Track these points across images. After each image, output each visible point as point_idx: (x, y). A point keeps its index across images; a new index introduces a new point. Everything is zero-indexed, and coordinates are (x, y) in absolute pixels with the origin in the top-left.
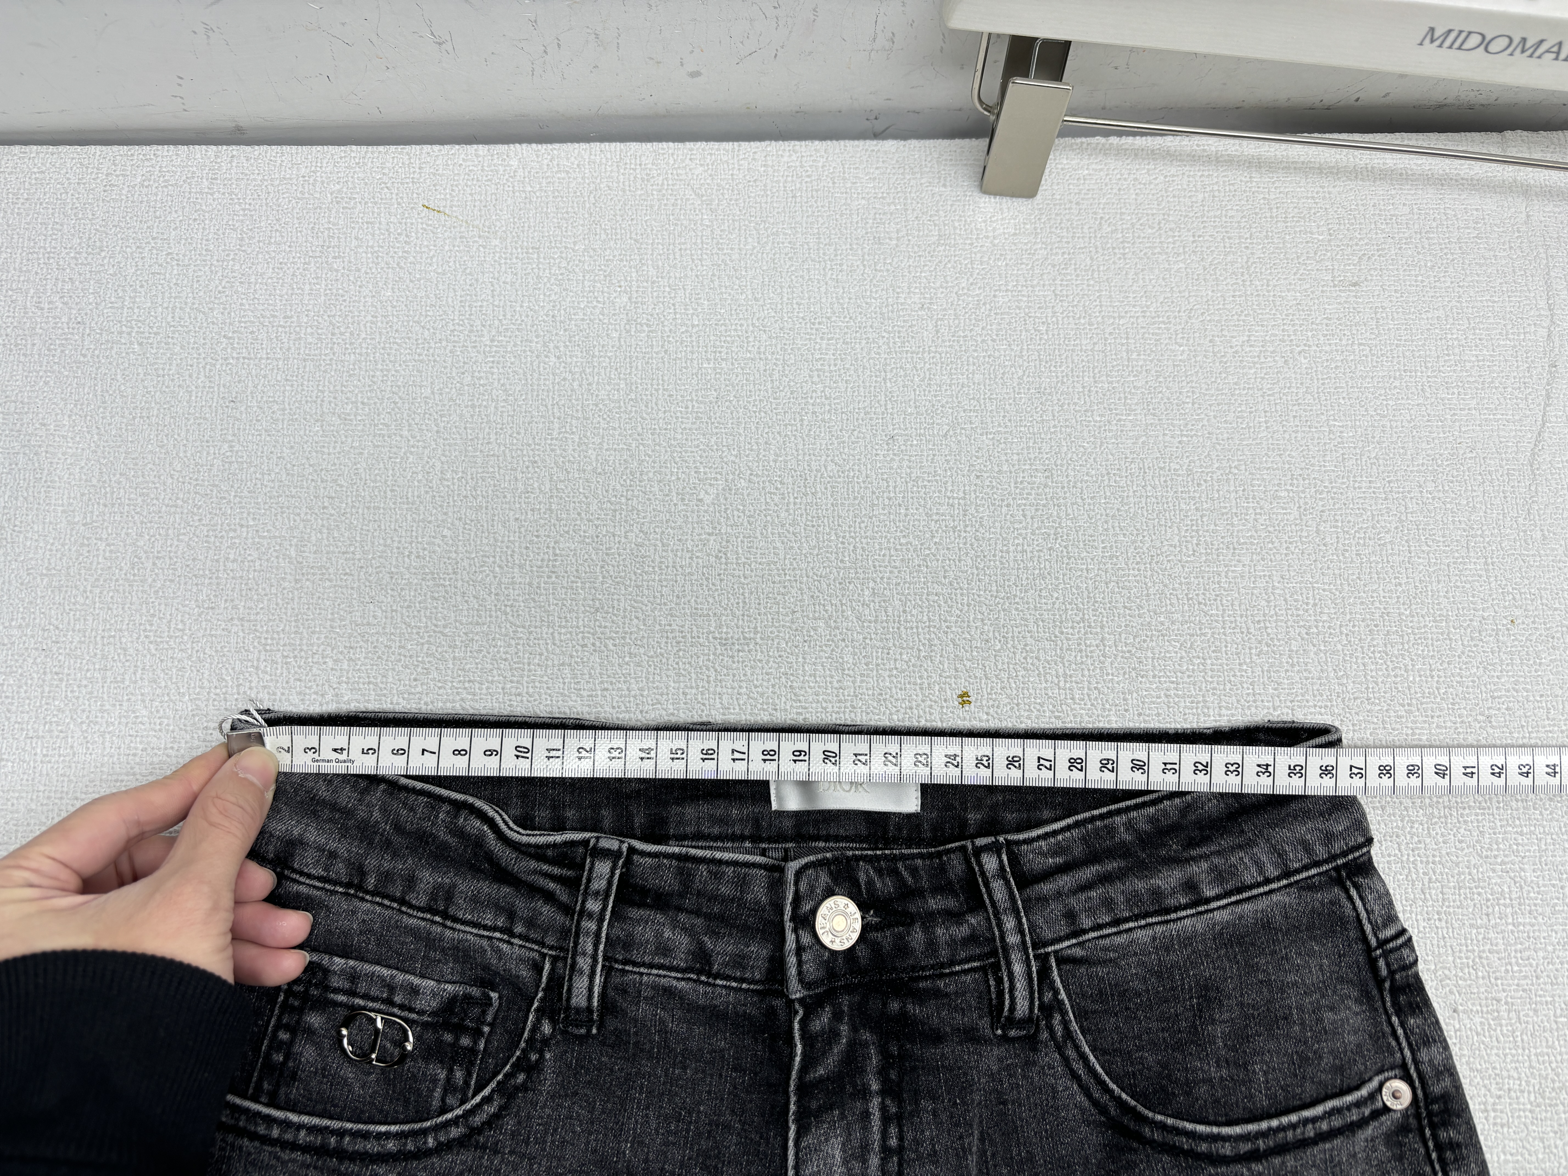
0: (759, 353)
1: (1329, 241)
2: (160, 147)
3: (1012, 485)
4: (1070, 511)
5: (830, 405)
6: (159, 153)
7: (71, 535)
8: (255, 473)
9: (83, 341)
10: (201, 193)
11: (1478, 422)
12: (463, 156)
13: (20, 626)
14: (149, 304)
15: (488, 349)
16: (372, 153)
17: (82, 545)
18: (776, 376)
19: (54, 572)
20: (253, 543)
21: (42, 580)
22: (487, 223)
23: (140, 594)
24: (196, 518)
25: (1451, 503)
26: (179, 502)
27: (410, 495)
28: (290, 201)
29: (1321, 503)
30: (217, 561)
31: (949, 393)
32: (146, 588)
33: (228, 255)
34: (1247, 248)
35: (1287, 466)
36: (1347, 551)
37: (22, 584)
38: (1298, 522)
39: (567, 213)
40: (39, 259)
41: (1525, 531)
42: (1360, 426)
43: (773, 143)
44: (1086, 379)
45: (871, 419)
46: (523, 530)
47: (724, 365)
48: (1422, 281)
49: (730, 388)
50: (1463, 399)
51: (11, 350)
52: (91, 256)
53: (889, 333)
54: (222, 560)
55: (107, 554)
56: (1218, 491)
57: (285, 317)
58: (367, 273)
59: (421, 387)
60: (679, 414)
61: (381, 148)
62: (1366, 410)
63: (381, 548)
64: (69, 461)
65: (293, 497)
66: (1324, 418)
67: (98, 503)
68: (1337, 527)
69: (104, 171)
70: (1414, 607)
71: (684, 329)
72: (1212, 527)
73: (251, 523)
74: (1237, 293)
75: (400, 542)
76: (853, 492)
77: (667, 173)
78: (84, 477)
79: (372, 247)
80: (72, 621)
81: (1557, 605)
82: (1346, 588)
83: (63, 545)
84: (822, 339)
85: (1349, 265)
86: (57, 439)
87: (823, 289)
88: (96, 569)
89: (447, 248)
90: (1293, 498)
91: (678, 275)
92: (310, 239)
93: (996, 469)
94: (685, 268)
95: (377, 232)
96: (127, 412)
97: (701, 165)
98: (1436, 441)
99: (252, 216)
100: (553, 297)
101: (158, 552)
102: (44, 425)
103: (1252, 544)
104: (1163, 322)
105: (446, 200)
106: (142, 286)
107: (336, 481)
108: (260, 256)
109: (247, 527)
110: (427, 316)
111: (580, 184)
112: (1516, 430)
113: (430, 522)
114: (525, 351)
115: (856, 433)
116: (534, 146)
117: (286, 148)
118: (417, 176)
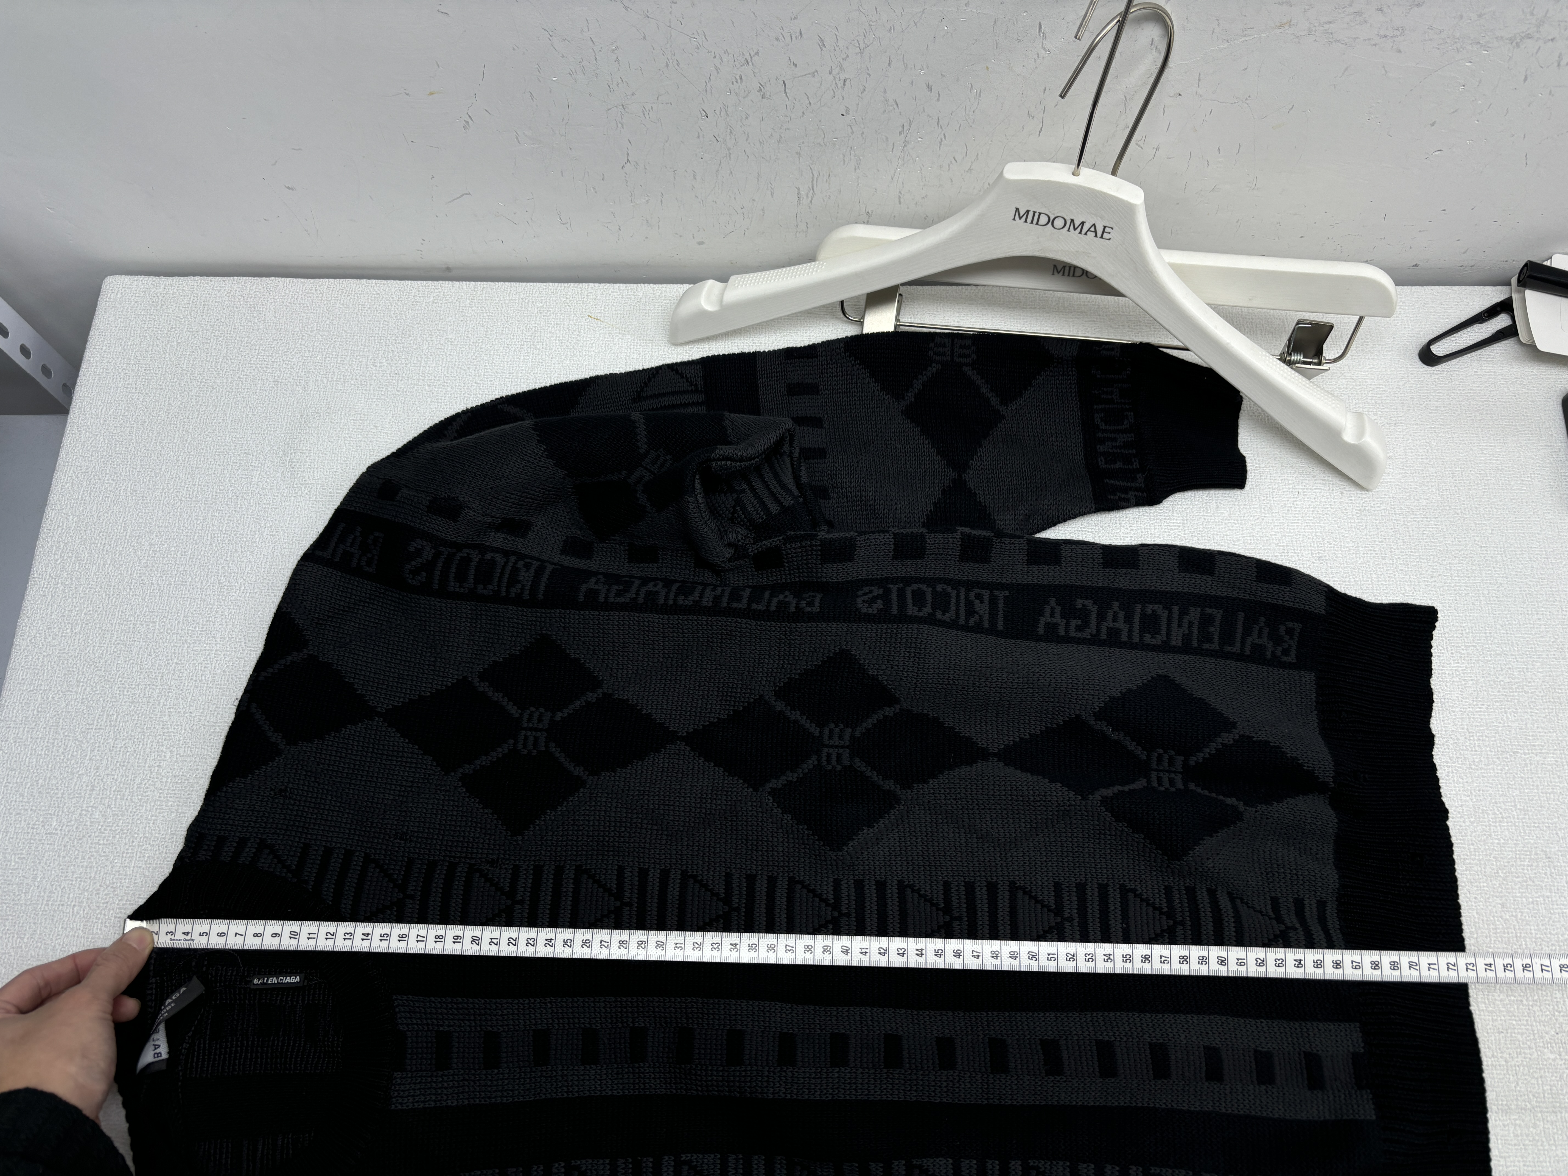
2: (444, 282)
6: (443, 285)
9: (398, 383)
16: (561, 287)
22: (624, 325)
33: (479, 340)
40: (375, 340)
52: (404, 339)
58: (555, 351)
61: (566, 285)
69: (413, 294)
79: (559, 337)
86: (383, 435)
89: (601, 338)
92: (525, 332)
95: (562, 329)
99: (493, 320)
102: (376, 427)
105: (601, 313)
106: (431, 355)
108: (497, 341)
116: (651, 285)
117: (513, 284)
118: (585, 300)
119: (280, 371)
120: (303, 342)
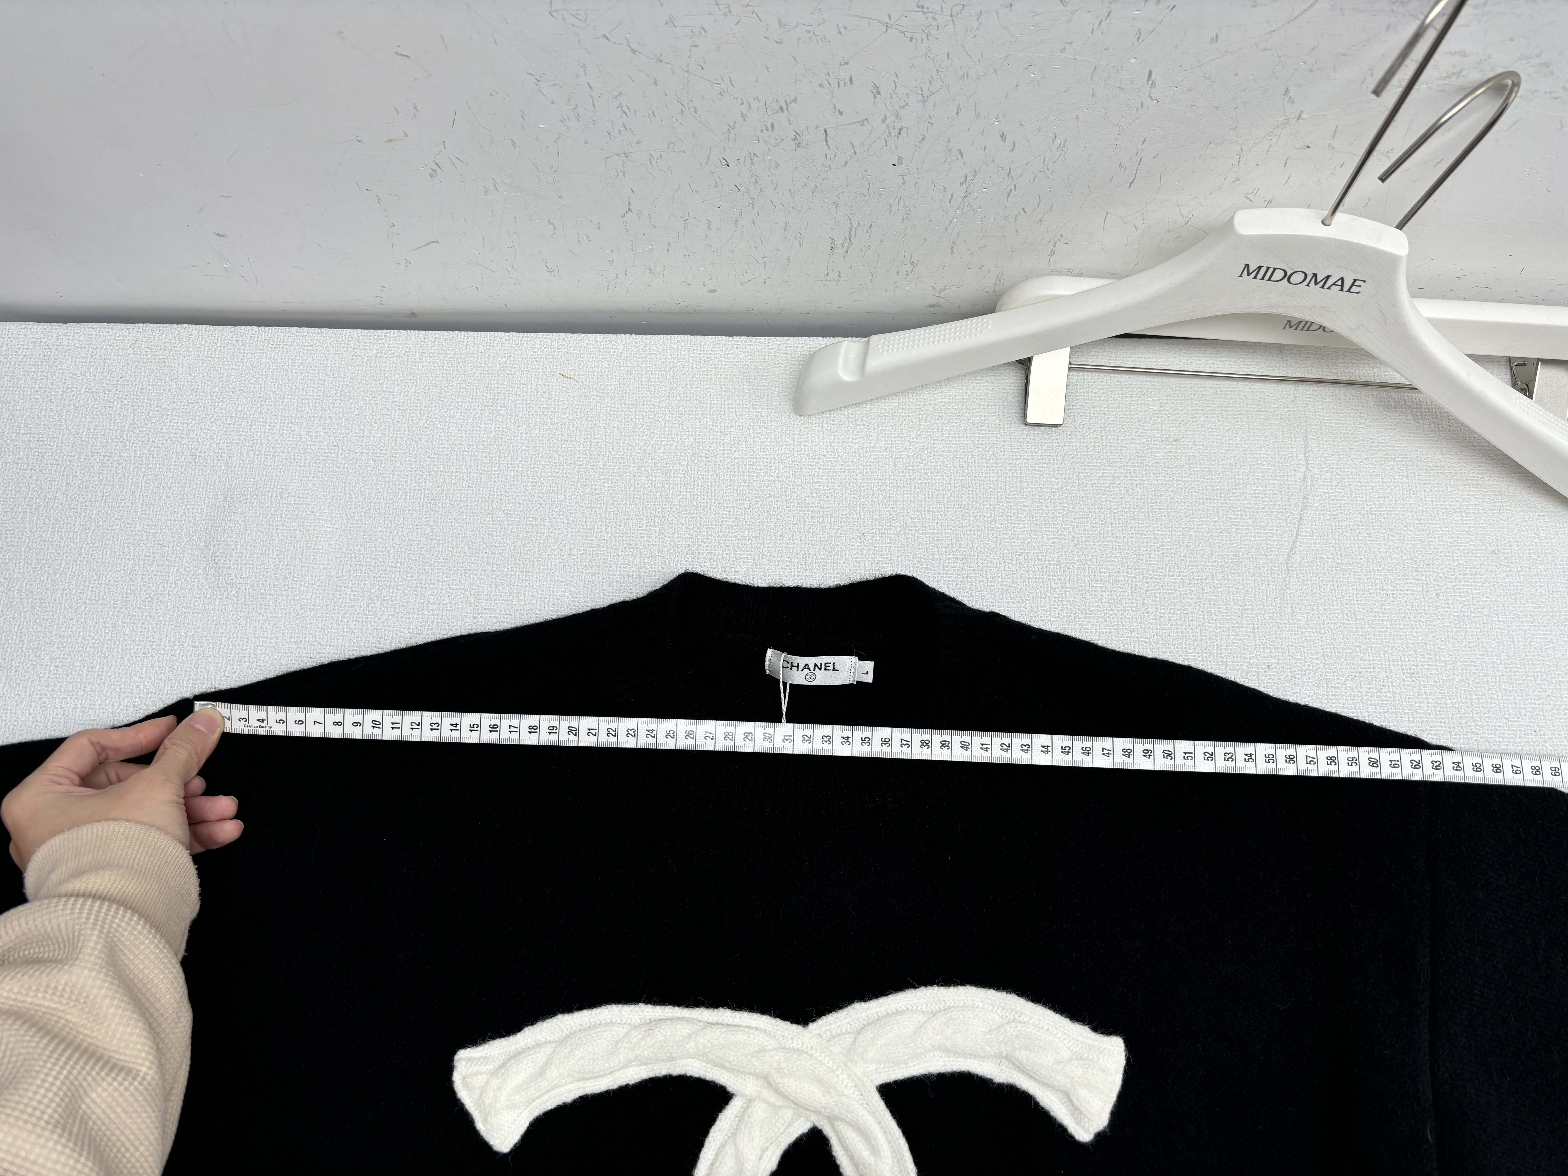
0: (778, 477)
1: (1160, 411)
2: (388, 331)
3: (941, 568)
4: (978, 586)
5: (823, 512)
6: (388, 335)
7: (329, 584)
8: (448, 547)
9: (338, 457)
10: (415, 362)
11: (1253, 534)
12: (587, 341)
13: (296, 642)
14: (380, 435)
15: (601, 470)
16: (527, 338)
17: (336, 590)
18: (788, 493)
19: (318, 607)
20: (446, 593)
21: (310, 612)
22: (602, 387)
23: (372, 623)
24: (409, 575)
25: (1232, 587)
26: (399, 565)
27: (549, 564)
28: (472, 369)
29: (1146, 585)
30: (423, 603)
31: (901, 506)
32: (377, 620)
33: (431, 403)
34: (1105, 414)
35: (1124, 560)
36: (1162, 617)
37: (297, 615)
38: (1130, 597)
39: (655, 382)
40: (309, 403)
41: (1280, 607)
42: (1175, 535)
43: (792, 338)
44: (992, 499)
45: (850, 522)
46: (622, 588)
47: (755, 484)
48: (1221, 439)
49: (758, 499)
50: (1244, 519)
51: (291, 463)
52: (343, 402)
53: (864, 466)
54: (426, 603)
55: (352, 597)
56: (1077, 575)
57: (468, 445)
59: (557, 494)
60: (724, 516)
61: (533, 335)
62: (1180, 524)
63: (530, 598)
64: (328, 536)
65: (472, 563)
66: (1151, 529)
67: (347, 564)
68: (1156, 601)
69: (352, 346)
70: (1205, 655)
71: (729, 460)
72: (1072, 599)
73: (445, 579)
74: (1097, 444)
75: (542, 594)
76: (837, 569)
77: (721, 357)
78: (337, 547)
79: (526, 400)
80: (329, 640)
81: (1299, 657)
82: (1161, 642)
83: (324, 590)
84: (819, 469)
85: (1173, 427)
86: (321, 522)
87: (821, 437)
88: (345, 606)
89: (575, 403)
90: (1127, 582)
91: (726, 425)
92: (485, 394)
93: (931, 557)
94: (731, 420)
95: (530, 391)
96: (365, 505)
97: (744, 352)
98: (1225, 546)
99: (447, 378)
100: (645, 438)
101: (384, 597)
102: (313, 512)
103: (1098, 610)
104: (1046, 463)
105: (575, 370)
106: (376, 423)
107: (501, 553)
108: (452, 404)
109: (442, 582)
110: (562, 447)
111: (663, 362)
112: (1278, 540)
113: (561, 582)
114: (626, 472)
115: (839, 531)
116: (634, 335)
117: (470, 333)
118: (556, 354)
119: (198, 441)
120: (224, 406)
